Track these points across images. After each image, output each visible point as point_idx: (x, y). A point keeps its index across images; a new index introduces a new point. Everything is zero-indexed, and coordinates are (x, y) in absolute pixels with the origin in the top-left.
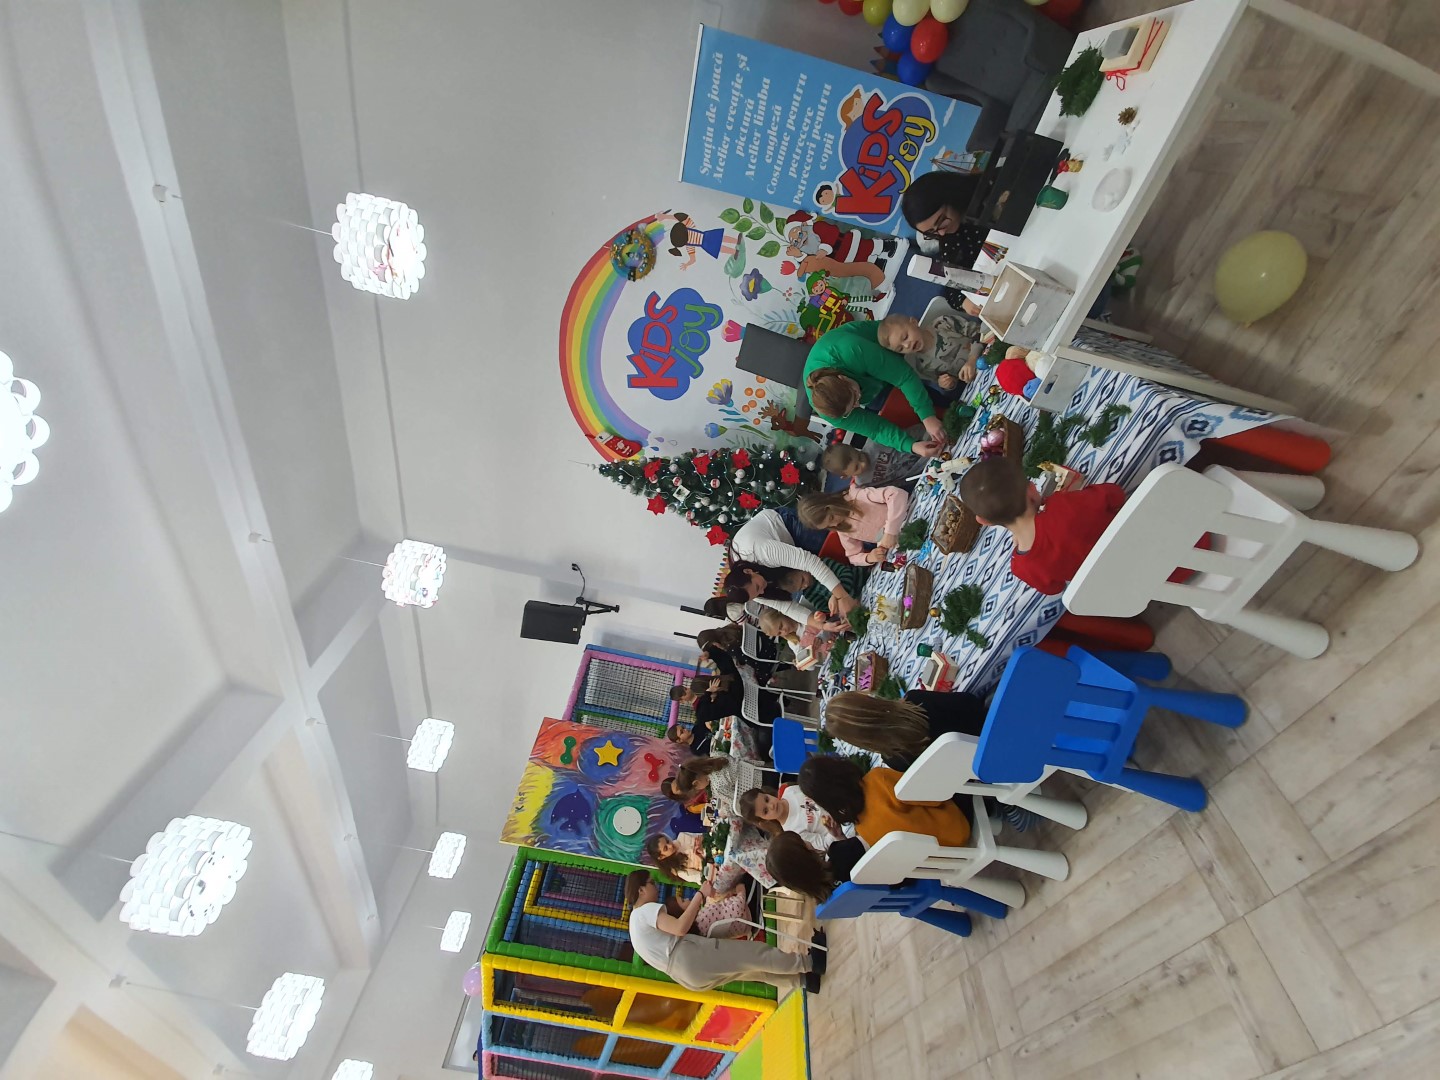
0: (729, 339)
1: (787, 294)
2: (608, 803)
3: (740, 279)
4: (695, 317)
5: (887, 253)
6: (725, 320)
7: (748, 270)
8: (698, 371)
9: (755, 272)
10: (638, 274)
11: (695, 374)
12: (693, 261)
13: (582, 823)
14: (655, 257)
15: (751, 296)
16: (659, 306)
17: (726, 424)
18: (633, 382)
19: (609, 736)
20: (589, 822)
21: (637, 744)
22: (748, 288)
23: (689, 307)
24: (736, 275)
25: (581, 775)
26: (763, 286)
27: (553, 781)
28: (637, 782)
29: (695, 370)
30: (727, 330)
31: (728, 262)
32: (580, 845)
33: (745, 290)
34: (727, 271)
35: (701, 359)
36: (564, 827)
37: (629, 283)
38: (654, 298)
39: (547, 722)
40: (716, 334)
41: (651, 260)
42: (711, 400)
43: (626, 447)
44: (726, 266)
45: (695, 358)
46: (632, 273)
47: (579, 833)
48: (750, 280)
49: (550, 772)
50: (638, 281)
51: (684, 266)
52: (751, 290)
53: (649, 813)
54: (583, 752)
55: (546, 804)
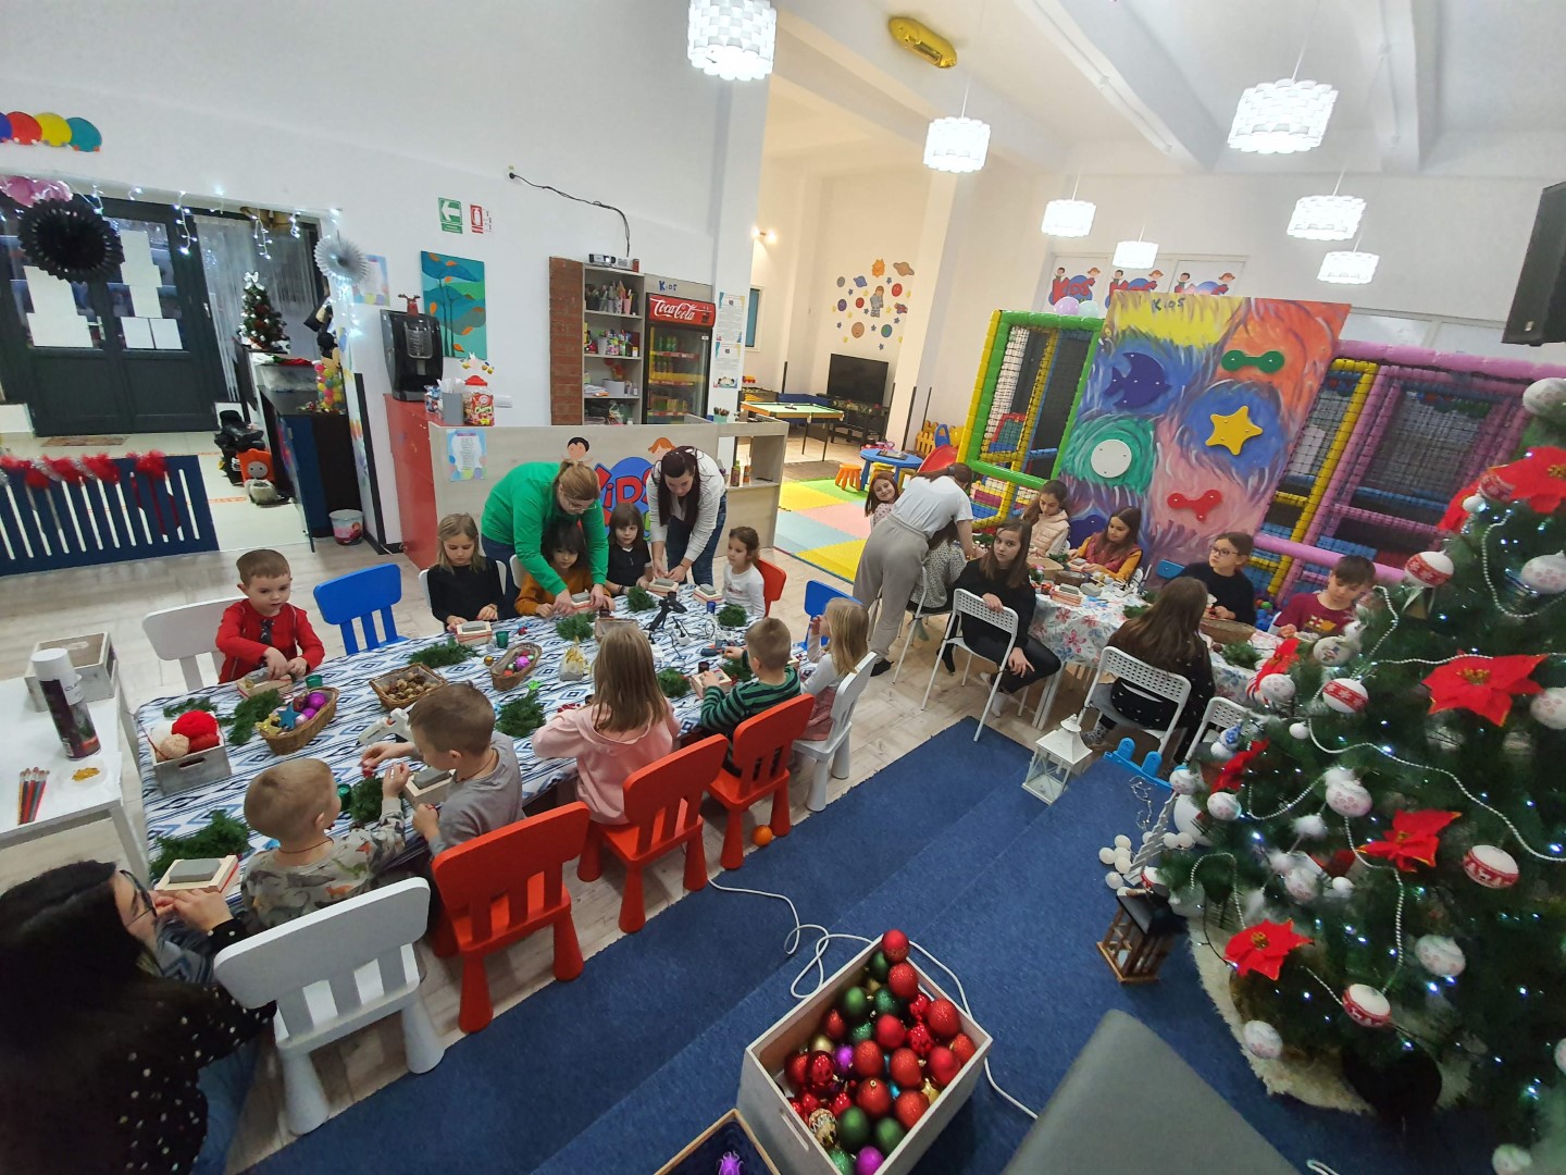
2: (1145, 432)
13: (1118, 397)
19: (1274, 428)
20: (1119, 406)
25: (1202, 388)
27: (1197, 346)
32: (1092, 398)
36: (1116, 373)
39: (1337, 314)
49: (1216, 337)
53: (1122, 489)
54: (1248, 388)
55: (1156, 340)
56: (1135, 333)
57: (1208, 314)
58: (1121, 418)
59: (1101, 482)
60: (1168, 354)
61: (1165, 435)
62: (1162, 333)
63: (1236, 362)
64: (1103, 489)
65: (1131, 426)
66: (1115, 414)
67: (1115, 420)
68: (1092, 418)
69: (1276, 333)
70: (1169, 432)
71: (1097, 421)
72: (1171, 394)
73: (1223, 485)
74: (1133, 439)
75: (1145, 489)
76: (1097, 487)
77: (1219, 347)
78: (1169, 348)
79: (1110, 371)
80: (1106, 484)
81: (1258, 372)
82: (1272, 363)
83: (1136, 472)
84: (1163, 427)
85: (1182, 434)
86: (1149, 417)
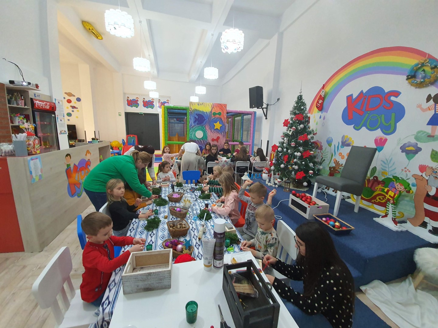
0: (376, 141)
1: (406, 170)
2: (204, 128)
3: (413, 141)
4: (388, 119)
5: (431, 229)
6: (387, 137)
7: (420, 145)
8: (357, 128)
9: (418, 150)
10: (410, 80)
11: (355, 127)
12: (424, 110)
13: (197, 122)
14: (423, 87)
15: (403, 149)
16: (393, 98)
17: (333, 146)
18: (349, 98)
19: (223, 125)
20: (198, 124)
21: (223, 134)
22: (408, 146)
23: (393, 115)
24: (417, 138)
25: (211, 119)
26: (411, 155)
27: (208, 112)
28: (211, 136)
29: (357, 126)
30: (381, 139)
31: (425, 132)
32: (192, 123)
33: (407, 145)
34: (419, 132)
35: (364, 128)
36: (195, 118)
37: (405, 77)
38: (396, 94)
39: (225, 106)
40: (378, 133)
41: (421, 85)
42: (343, 137)
43: (320, 104)
44: (422, 131)
45: (365, 125)
46: (412, 77)
47: (195, 122)
48: (413, 147)
49: (210, 110)
50: (407, 81)
51: (419, 106)
52: (407, 149)
53: (203, 140)
54: (217, 118)
55: (200, 111)
56: (196, 110)
57: (208, 106)
59: (198, 139)
60: (203, 114)
61: (207, 129)
62: (201, 110)
63: (215, 114)
64: (199, 141)
65: (201, 128)
66: (197, 126)
69: (218, 109)
70: (207, 128)
71: (194, 128)
72: (206, 121)
73: (219, 135)
74: (202, 130)
75: (207, 139)
76: (198, 141)
77: (211, 112)
78: (203, 112)
79: (194, 117)
80: (200, 140)
81: (218, 116)
82: (220, 114)
83: (204, 136)
84: (206, 127)
85: (210, 128)
86: (203, 125)
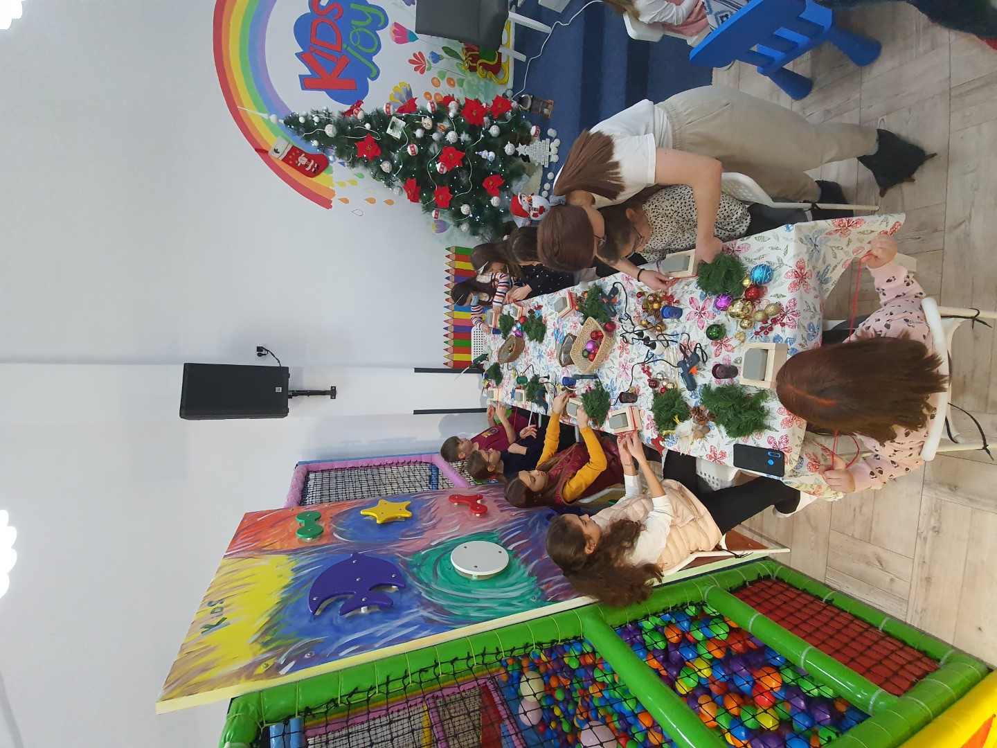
0: (398, 41)
2: (426, 556)
4: (362, 17)
6: (391, 22)
8: (374, 72)
11: (373, 76)
15: (409, 2)
18: (307, 84)
20: (404, 588)
21: (427, 498)
23: (354, 8)
25: (350, 544)
27: (292, 566)
28: (457, 525)
29: (371, 71)
30: (394, 32)
32: (403, 626)
35: (375, 59)
43: (310, 161)
45: (369, 57)
55: (283, 601)
58: (420, 581)
67: (427, 585)
68: (440, 610)
71: (442, 602)
77: (294, 551)
84: (407, 550)
85: (412, 534)
86: (405, 563)
